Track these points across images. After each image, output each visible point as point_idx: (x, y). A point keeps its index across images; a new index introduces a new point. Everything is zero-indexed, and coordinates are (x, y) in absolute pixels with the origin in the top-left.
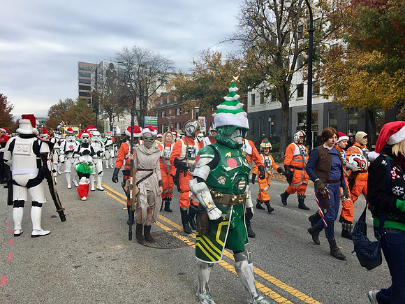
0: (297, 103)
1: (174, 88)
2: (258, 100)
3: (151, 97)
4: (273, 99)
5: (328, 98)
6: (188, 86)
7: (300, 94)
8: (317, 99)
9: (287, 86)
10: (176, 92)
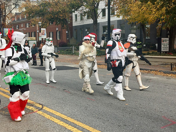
0: (102, 20)
1: (24, 10)
2: (79, 18)
3: (8, 16)
4: (88, 18)
5: (119, 17)
6: (33, 9)
7: (104, 15)
8: (113, 17)
9: (96, 9)
10: (26, 12)
